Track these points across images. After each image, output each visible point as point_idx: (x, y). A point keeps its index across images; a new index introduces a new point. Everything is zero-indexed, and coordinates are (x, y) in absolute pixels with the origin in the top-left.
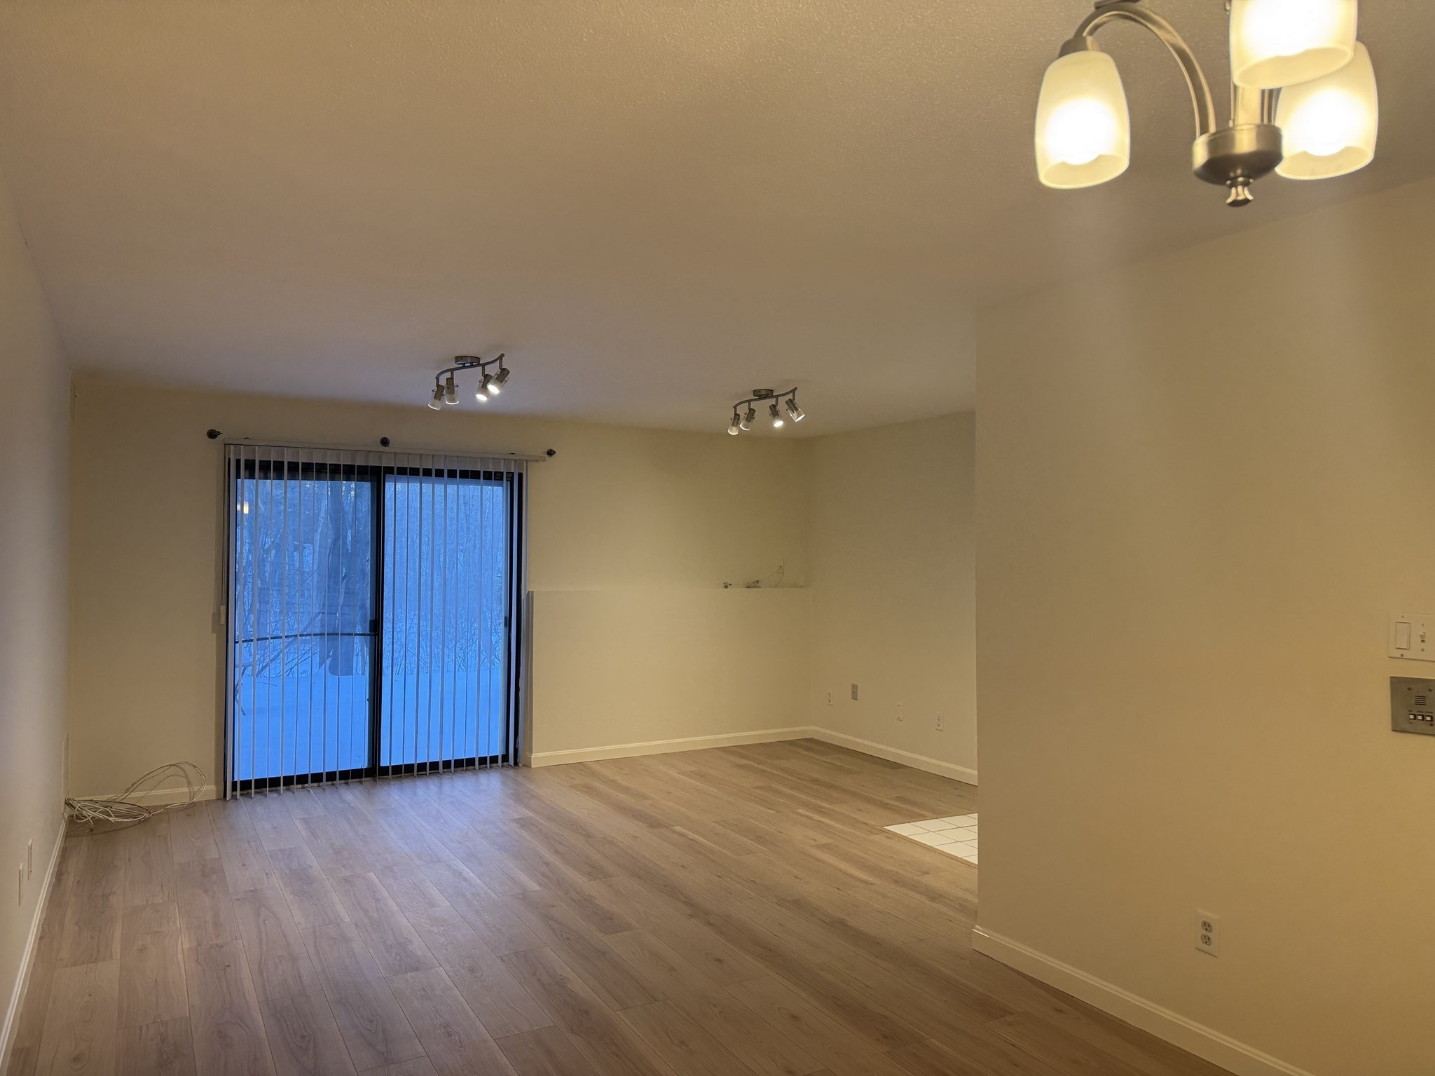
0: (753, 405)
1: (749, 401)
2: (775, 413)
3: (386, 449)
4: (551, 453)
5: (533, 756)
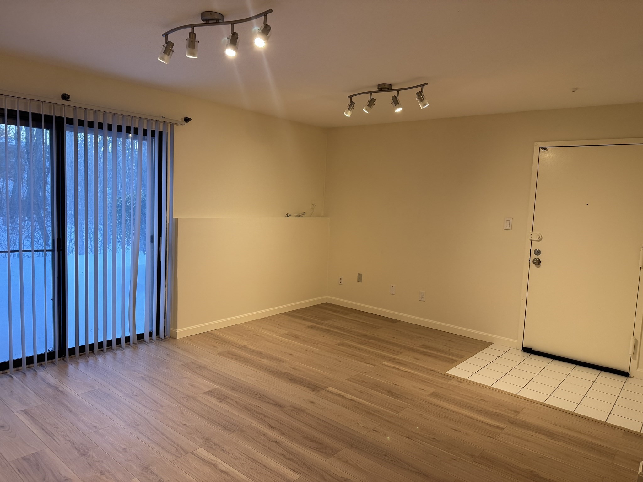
0: (374, 96)
1: (371, 93)
2: (396, 102)
3: (65, 102)
4: (187, 120)
5: (179, 331)
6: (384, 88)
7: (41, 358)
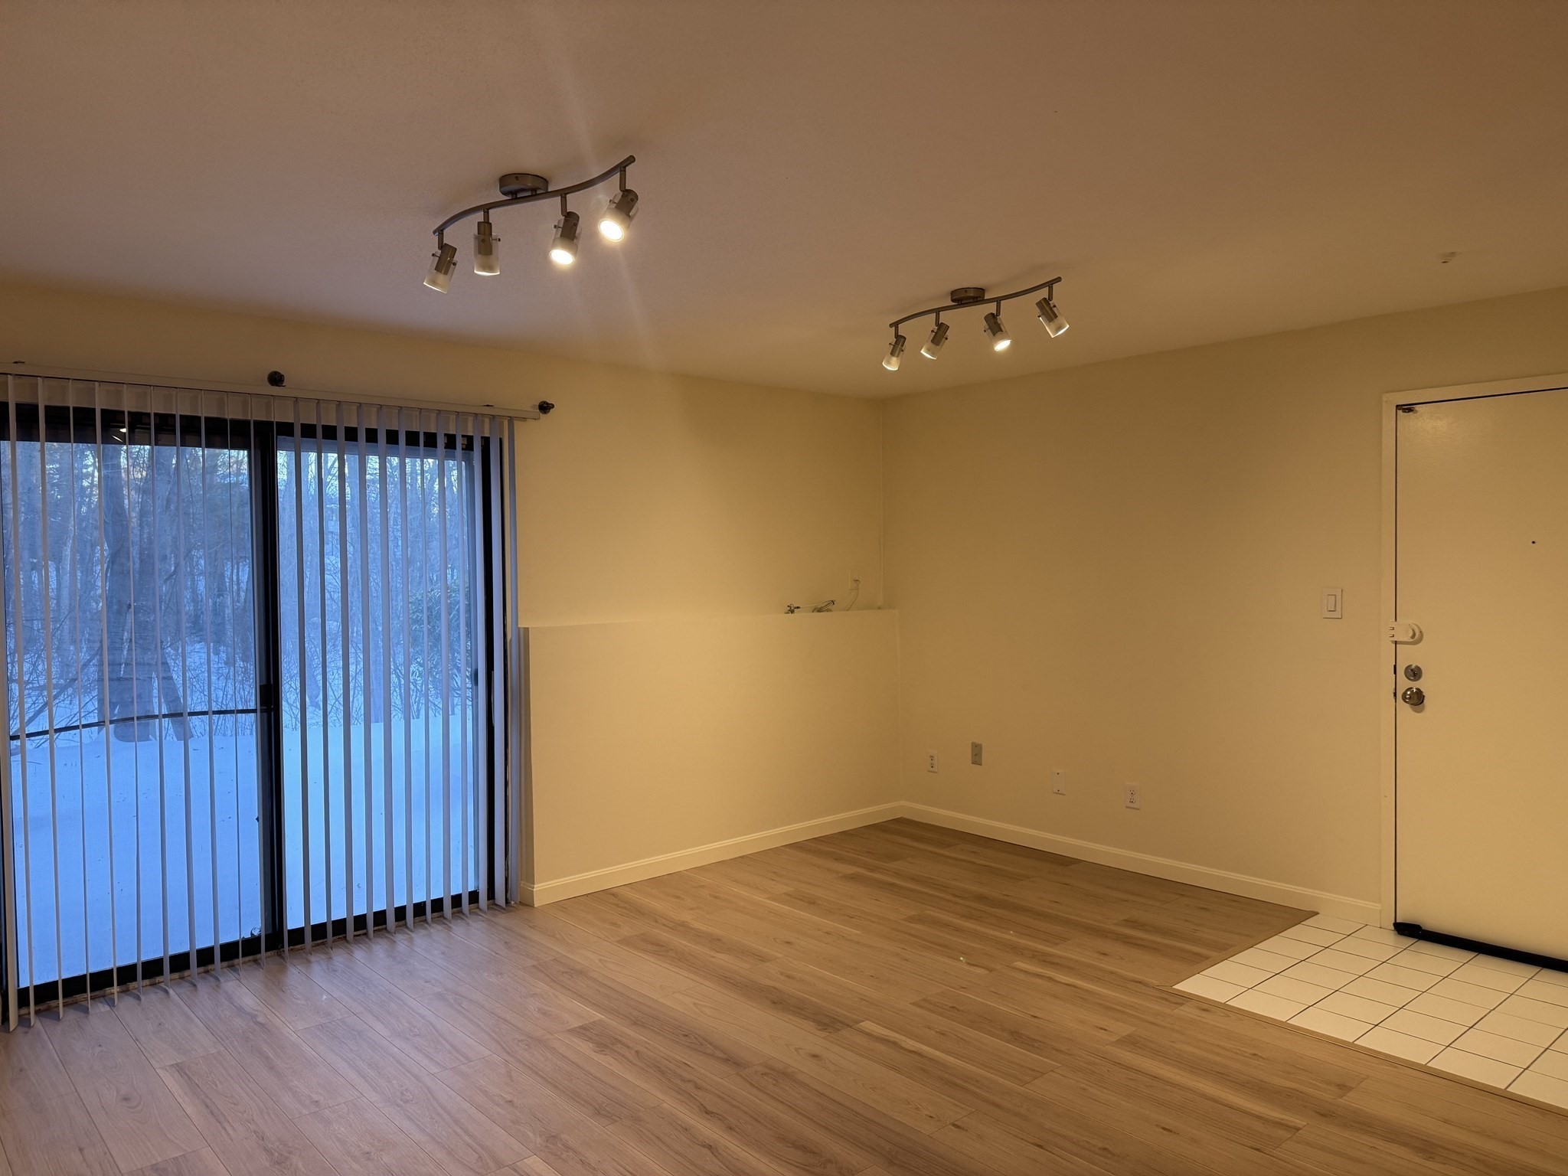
0: (944, 317)
1: (937, 311)
2: (995, 326)
3: (275, 390)
4: (545, 407)
5: (538, 887)
6: (966, 298)
7: (230, 951)
